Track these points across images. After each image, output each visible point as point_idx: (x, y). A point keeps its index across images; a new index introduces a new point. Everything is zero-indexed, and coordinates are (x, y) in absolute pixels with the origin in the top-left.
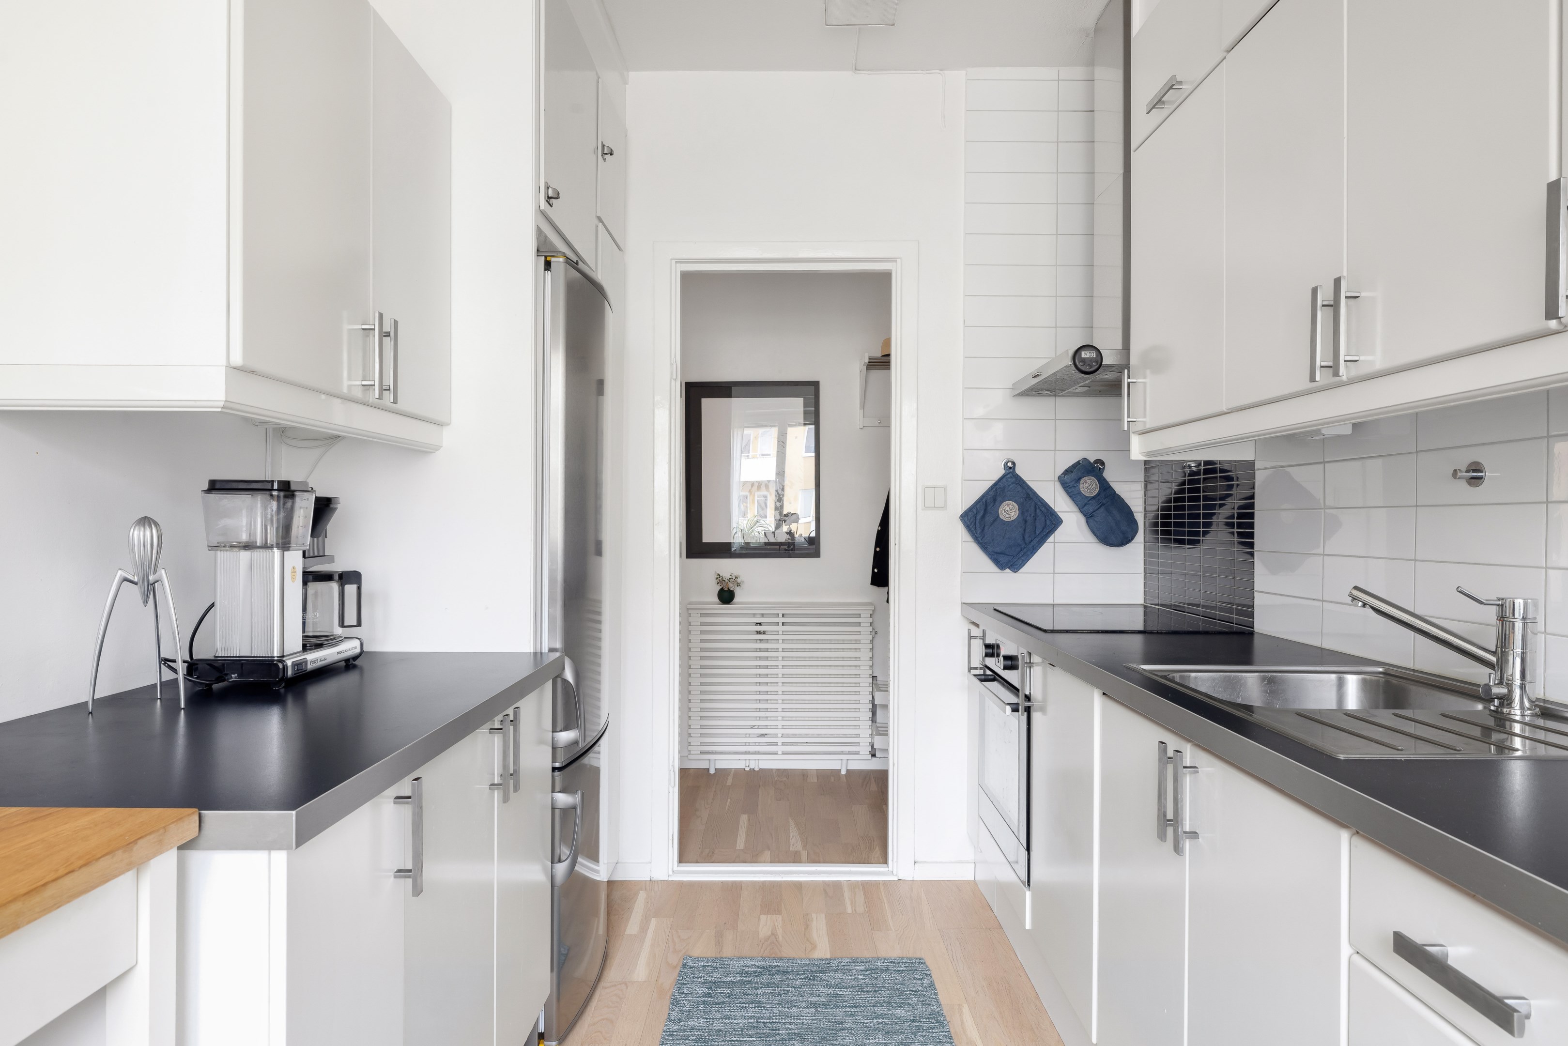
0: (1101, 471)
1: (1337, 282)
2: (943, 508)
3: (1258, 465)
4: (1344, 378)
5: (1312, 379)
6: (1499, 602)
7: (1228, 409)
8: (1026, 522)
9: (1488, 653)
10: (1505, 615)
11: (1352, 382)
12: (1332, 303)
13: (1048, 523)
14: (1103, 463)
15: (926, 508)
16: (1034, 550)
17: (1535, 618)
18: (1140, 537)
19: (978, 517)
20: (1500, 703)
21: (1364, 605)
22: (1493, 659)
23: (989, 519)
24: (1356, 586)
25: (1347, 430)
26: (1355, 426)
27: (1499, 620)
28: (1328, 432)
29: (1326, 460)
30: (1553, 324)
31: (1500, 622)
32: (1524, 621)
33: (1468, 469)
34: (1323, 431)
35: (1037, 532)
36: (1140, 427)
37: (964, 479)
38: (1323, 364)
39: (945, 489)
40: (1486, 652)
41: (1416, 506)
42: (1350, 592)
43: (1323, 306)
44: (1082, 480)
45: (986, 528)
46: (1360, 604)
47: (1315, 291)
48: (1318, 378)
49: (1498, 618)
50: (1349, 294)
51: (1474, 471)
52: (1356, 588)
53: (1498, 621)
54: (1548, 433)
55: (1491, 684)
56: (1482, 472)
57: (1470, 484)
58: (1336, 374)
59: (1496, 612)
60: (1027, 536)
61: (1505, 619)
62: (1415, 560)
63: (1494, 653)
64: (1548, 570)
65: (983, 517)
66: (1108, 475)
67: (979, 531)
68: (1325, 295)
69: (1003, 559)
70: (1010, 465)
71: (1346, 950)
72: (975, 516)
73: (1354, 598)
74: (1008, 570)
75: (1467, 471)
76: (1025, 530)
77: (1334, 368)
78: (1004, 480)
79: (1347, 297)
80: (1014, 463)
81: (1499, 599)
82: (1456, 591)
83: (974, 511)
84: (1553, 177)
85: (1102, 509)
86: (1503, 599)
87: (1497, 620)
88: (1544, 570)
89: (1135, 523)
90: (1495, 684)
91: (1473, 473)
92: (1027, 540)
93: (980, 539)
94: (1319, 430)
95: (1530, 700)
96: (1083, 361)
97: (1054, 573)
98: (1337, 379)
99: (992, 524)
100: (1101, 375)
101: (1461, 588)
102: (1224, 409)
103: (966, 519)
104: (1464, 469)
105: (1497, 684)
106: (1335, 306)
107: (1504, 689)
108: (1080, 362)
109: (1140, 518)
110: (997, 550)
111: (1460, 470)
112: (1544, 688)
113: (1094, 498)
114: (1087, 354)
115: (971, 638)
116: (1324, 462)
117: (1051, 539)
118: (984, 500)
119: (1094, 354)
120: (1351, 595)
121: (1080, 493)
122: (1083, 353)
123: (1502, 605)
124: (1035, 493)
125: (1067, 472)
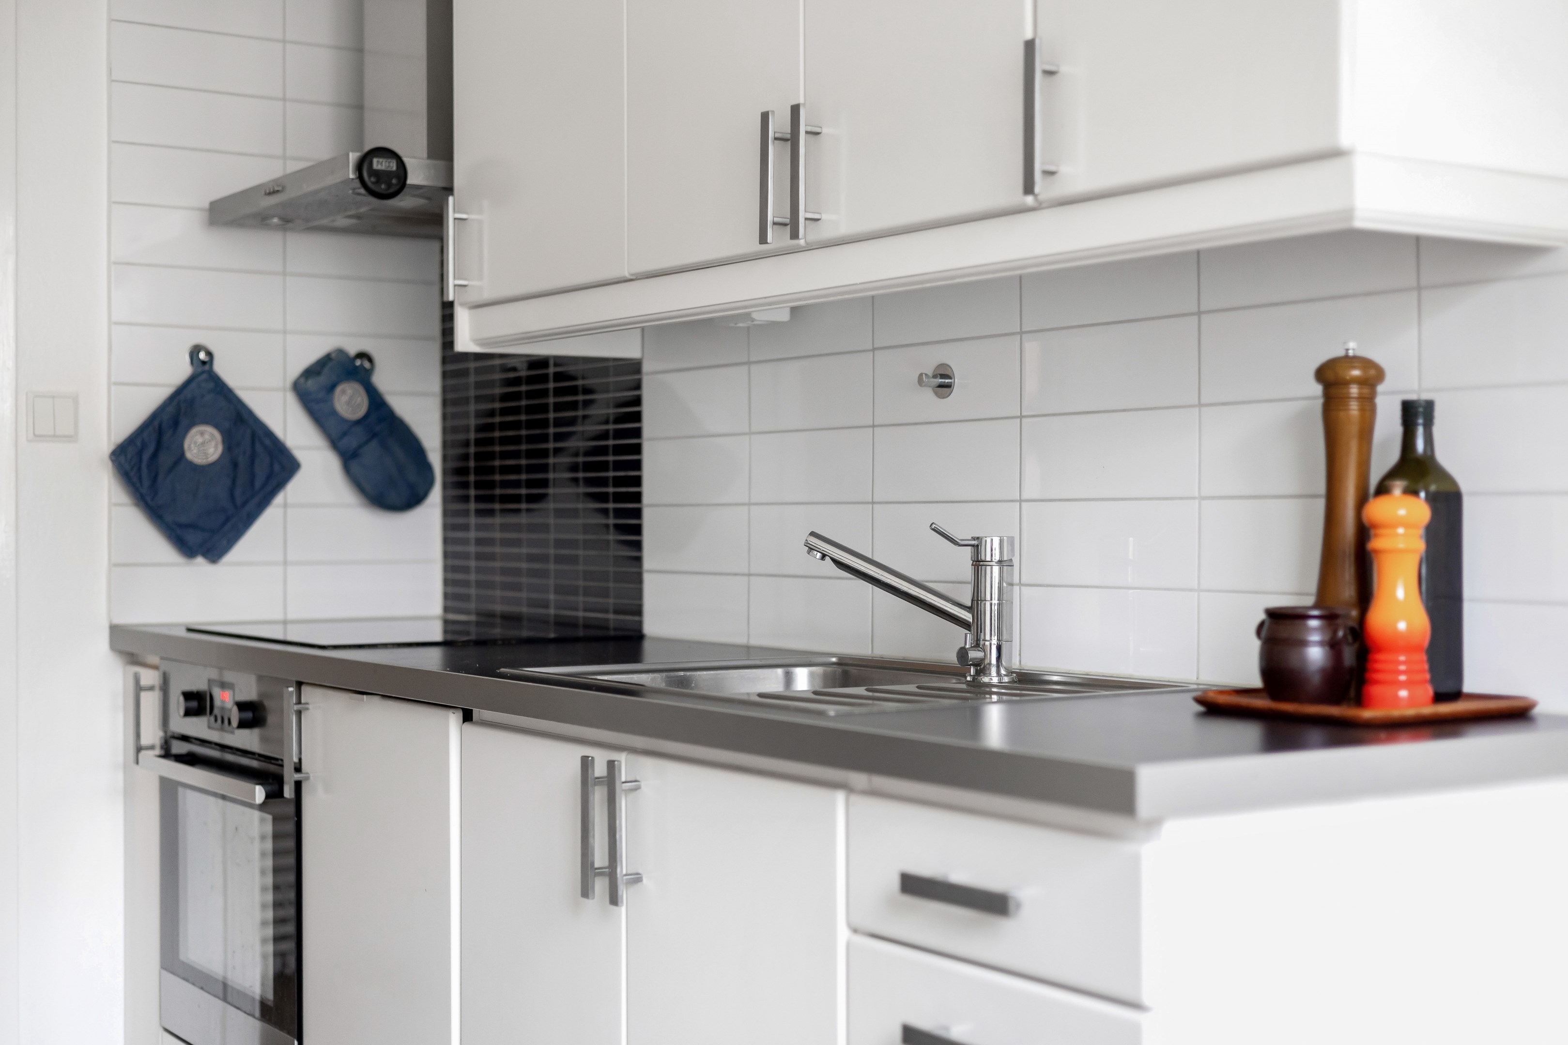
0: (369, 372)
1: (795, 110)
2: (71, 438)
3: (646, 367)
4: (802, 242)
5: (763, 240)
6: (974, 542)
7: (632, 275)
8: (235, 465)
9: (963, 609)
10: (981, 559)
11: (810, 248)
12: (789, 136)
13: (277, 467)
14: (370, 359)
15: (38, 437)
16: (250, 519)
17: (1011, 560)
18: (436, 496)
19: (146, 456)
20: (977, 671)
21: (824, 556)
22: (967, 616)
23: (165, 460)
24: (812, 532)
25: (784, 316)
26: (794, 310)
27: (975, 565)
28: (761, 317)
29: (752, 359)
30: (1029, 200)
31: (976, 567)
32: (1001, 564)
33: (935, 373)
34: (754, 316)
35: (258, 484)
36: (473, 297)
37: (113, 380)
38: (776, 220)
39: (75, 400)
40: (961, 608)
41: (874, 426)
42: (806, 540)
43: (776, 139)
44: (339, 389)
45: (161, 477)
46: (819, 555)
47: (765, 117)
48: (769, 239)
49: (973, 563)
50: (809, 129)
51: (943, 376)
52: (813, 534)
53: (973, 567)
54: (1021, 329)
55: (968, 646)
56: (950, 378)
57: (936, 394)
58: (795, 235)
59: (972, 556)
60: (238, 492)
61: (981, 563)
62: (873, 503)
63: (969, 609)
64: (1022, 503)
65: (155, 455)
66: (381, 380)
67: (146, 482)
68: (779, 124)
69: (193, 537)
70: (202, 356)
71: (843, 934)
72: (140, 453)
73: (811, 549)
74: (200, 560)
75: (935, 376)
76: (234, 482)
77: (793, 226)
78: (193, 385)
79: (807, 132)
80: (209, 354)
81: (974, 539)
82: (929, 528)
83: (139, 443)
84: (1029, 35)
85: (374, 444)
86: (978, 538)
87: (972, 565)
88: (1019, 503)
89: (427, 468)
90: (972, 647)
91: (941, 378)
92: (239, 500)
93: (148, 499)
94: (748, 315)
95: (1006, 669)
96: (377, 175)
97: (285, 563)
98: (795, 242)
99: (170, 470)
100: (404, 202)
101: (935, 524)
102: (627, 274)
103: (122, 459)
104: (930, 373)
105: (973, 647)
106: (792, 140)
107: (981, 652)
108: (370, 176)
109: (435, 458)
110: (184, 519)
111: (926, 375)
112: (1020, 655)
113: (358, 422)
114: (381, 164)
115: (139, 689)
116: (749, 363)
117: (279, 499)
118: (156, 423)
119: (393, 166)
120: (807, 544)
121: (334, 413)
122: (375, 160)
123: (978, 546)
124: (250, 413)
125: (310, 372)
